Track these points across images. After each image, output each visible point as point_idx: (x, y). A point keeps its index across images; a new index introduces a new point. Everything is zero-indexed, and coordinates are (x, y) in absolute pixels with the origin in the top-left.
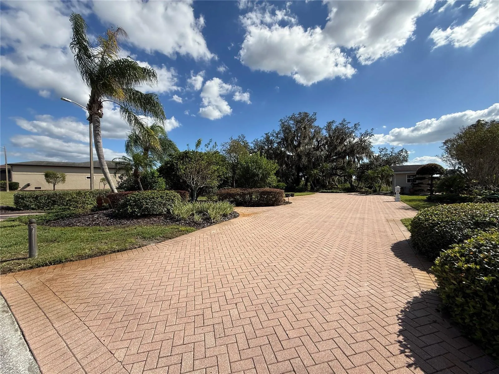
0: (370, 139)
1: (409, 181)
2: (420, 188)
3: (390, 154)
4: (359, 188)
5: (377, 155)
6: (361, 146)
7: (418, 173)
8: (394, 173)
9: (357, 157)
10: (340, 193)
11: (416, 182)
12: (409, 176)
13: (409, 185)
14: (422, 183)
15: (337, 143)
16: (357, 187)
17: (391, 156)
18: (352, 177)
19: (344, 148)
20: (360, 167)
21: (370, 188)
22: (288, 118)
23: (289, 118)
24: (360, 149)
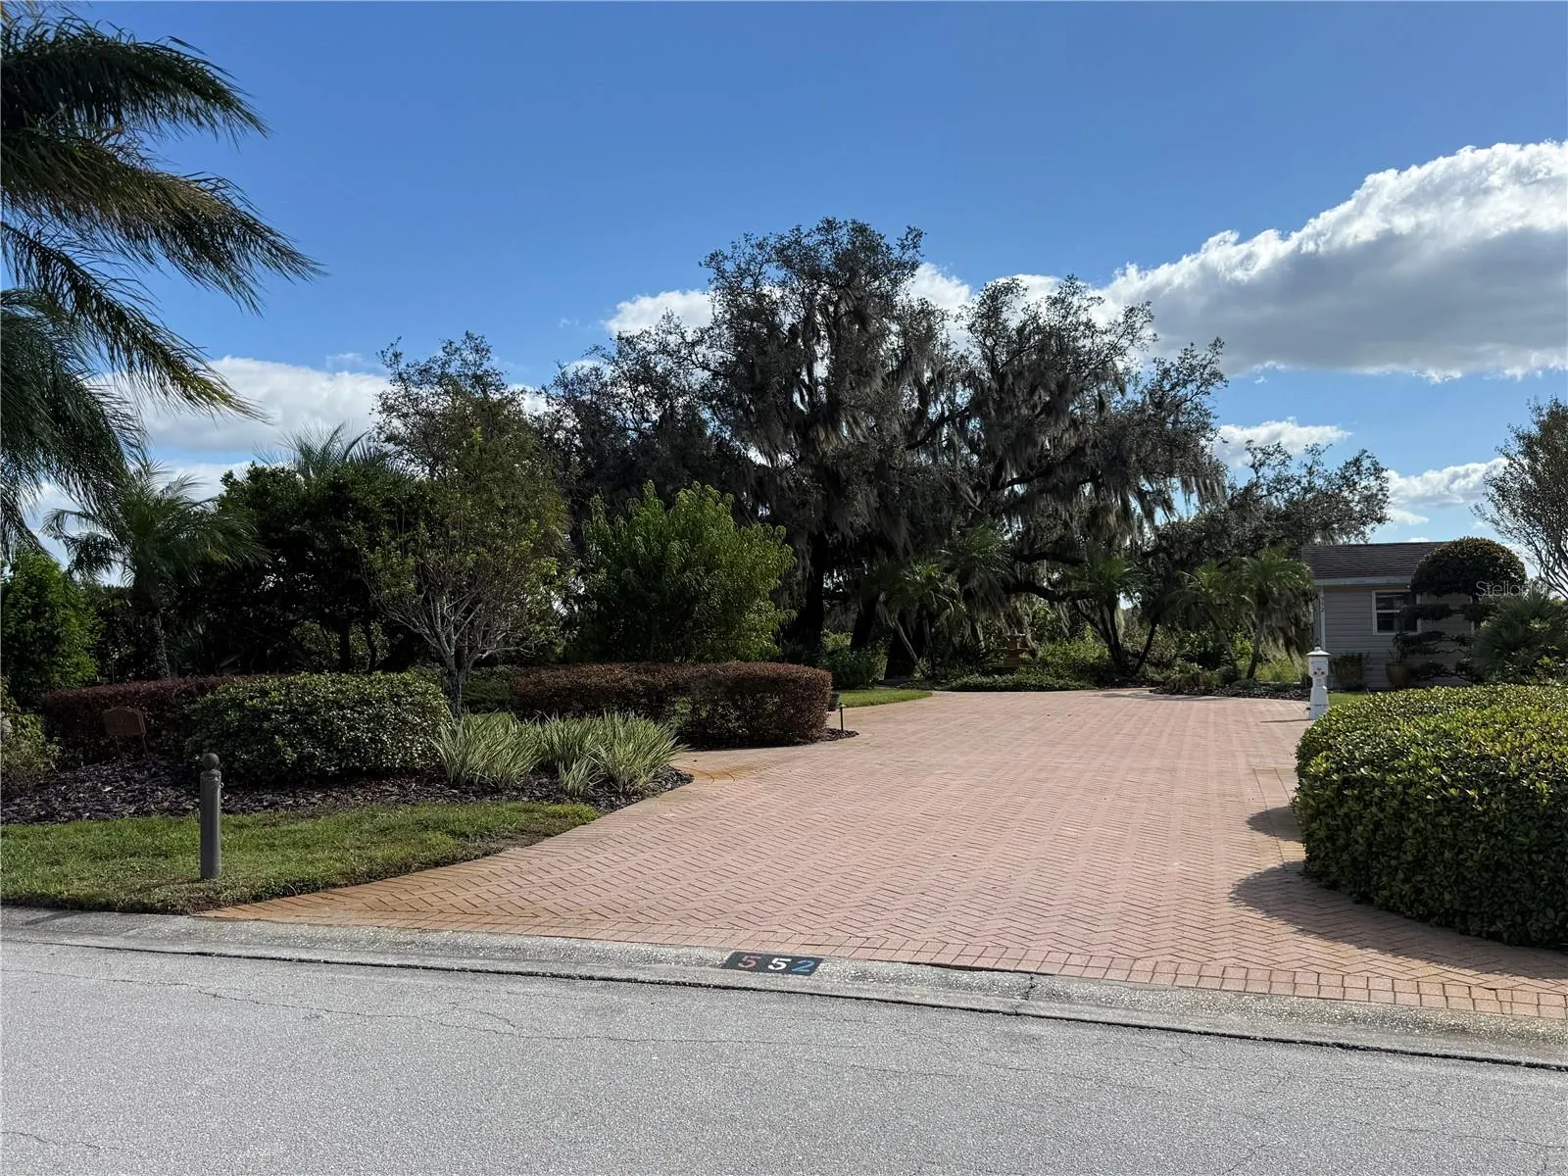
0: (1205, 398)
1: (1385, 623)
2: (1431, 659)
3: (1304, 481)
4: (1152, 664)
5: (1241, 484)
6: (1160, 435)
7: (1418, 587)
8: (1318, 582)
9: (1141, 495)
10: (1061, 689)
11: (1415, 629)
12: (1385, 601)
13: (1381, 644)
14: (1437, 636)
15: (1034, 407)
16: (1142, 657)
17: (1306, 491)
18: (1113, 604)
19: (1070, 440)
20: (1157, 549)
21: (1209, 660)
22: (756, 251)
23: (760, 246)
24: (1154, 449)
